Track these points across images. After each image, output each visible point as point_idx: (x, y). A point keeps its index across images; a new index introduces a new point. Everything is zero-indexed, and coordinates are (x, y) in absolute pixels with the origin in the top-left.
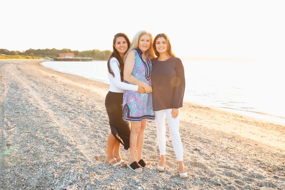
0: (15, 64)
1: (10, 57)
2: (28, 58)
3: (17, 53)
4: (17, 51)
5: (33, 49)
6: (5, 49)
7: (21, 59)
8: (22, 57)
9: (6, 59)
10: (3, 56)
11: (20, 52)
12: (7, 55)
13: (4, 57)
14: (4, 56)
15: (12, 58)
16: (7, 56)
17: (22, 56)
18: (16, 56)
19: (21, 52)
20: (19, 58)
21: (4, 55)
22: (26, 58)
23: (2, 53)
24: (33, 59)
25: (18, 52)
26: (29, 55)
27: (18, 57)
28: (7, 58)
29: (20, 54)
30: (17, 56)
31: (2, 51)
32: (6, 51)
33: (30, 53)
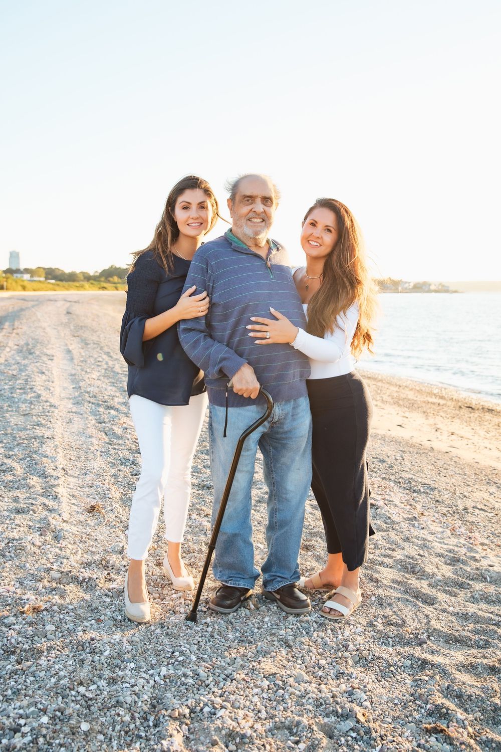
0: (70, 301)
1: (64, 287)
2: (104, 288)
3: (82, 278)
4: (82, 272)
5: (118, 266)
6: (55, 269)
7: (89, 290)
8: (91, 286)
9: (55, 290)
10: (49, 283)
11: (89, 274)
12: (59, 282)
13: (51, 286)
14: (53, 284)
15: (67, 289)
16: (58, 285)
17: (92, 284)
18: (77, 284)
19: (92, 274)
20: (85, 289)
21: (53, 281)
22: (99, 288)
23: (50, 277)
24: (117, 288)
25: (83, 276)
26: (109, 282)
27: (82, 287)
28: (57, 288)
29: (88, 278)
30: (82, 283)
31: (50, 274)
32: (58, 273)
33: (112, 277)
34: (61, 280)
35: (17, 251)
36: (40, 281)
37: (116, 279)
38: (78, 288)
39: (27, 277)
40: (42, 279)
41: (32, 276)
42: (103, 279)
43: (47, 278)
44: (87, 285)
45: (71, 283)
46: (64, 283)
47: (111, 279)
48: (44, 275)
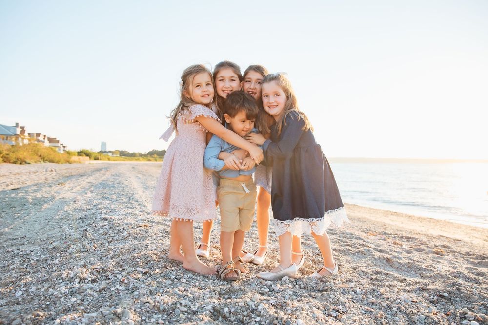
2: (150, 160)
3: (138, 155)
7: (142, 161)
12: (126, 157)
17: (143, 158)
18: (136, 158)
20: (140, 161)
21: (123, 157)
22: (147, 160)
24: (156, 160)
26: (152, 157)
28: (126, 160)
29: (141, 155)
30: (138, 158)
31: (122, 153)
32: (126, 153)
33: (153, 155)
34: (128, 156)
35: (105, 142)
36: (117, 157)
37: (155, 156)
38: (136, 160)
39: (110, 154)
40: (118, 156)
41: (113, 154)
42: (149, 156)
43: (120, 156)
44: (141, 158)
45: (132, 158)
46: (129, 158)
47: (153, 156)
48: (119, 154)
